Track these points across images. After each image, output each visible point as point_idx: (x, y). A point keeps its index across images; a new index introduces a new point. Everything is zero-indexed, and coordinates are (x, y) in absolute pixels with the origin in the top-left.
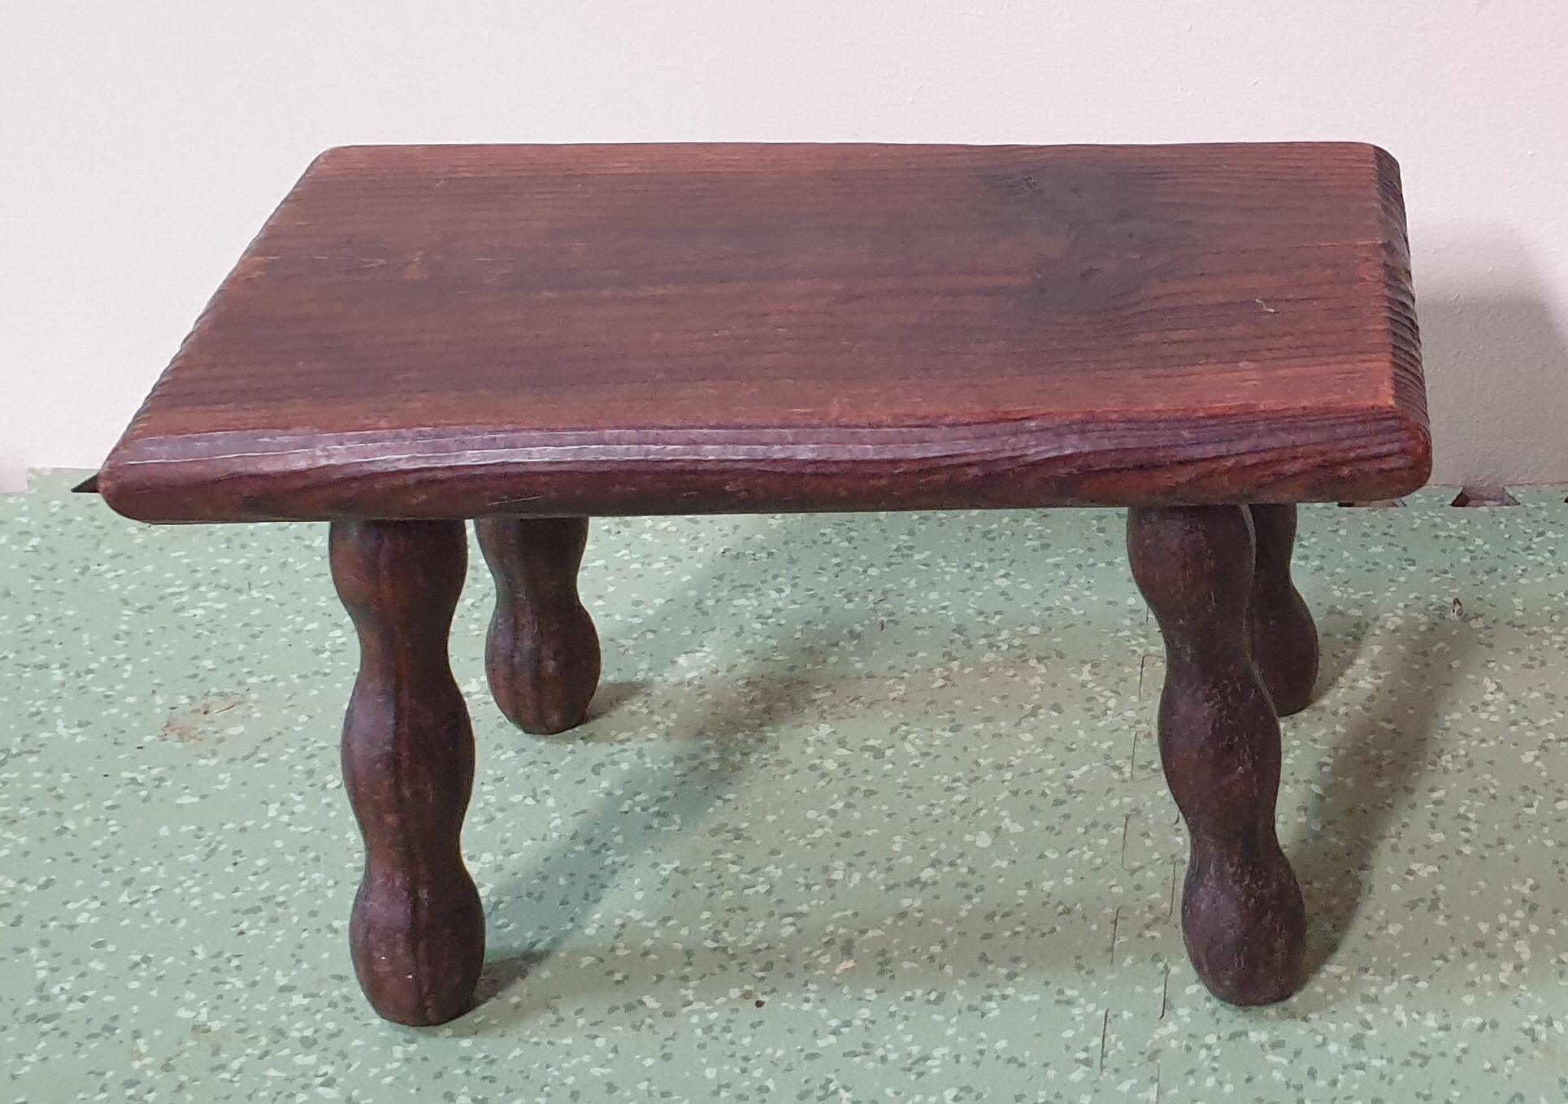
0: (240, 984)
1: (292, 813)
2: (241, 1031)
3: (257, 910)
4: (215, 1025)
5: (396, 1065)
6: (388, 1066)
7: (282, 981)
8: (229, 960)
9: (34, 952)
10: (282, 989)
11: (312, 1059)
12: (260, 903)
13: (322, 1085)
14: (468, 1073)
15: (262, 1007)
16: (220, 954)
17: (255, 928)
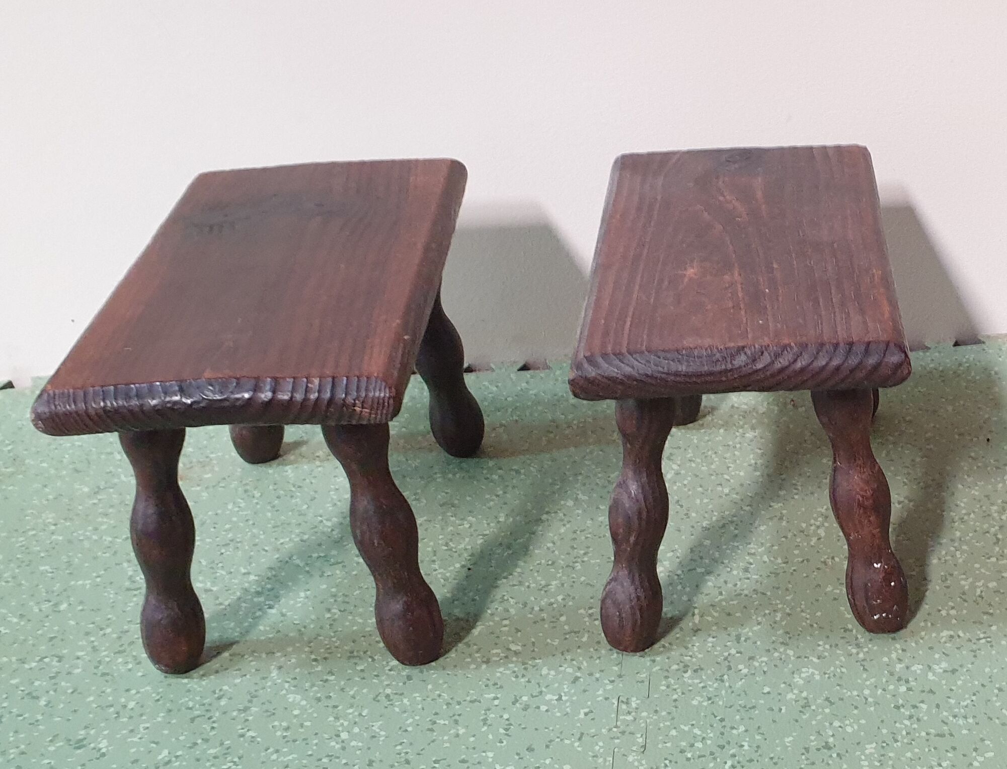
0: (224, 573)
1: (239, 507)
2: (227, 590)
3: (228, 544)
4: (215, 589)
5: (302, 599)
6: (298, 600)
7: (243, 571)
8: (217, 564)
9: (125, 565)
10: (244, 574)
11: (262, 599)
12: (228, 542)
13: (268, 608)
14: (335, 601)
15: (236, 581)
16: (213, 562)
17: (228, 552)
